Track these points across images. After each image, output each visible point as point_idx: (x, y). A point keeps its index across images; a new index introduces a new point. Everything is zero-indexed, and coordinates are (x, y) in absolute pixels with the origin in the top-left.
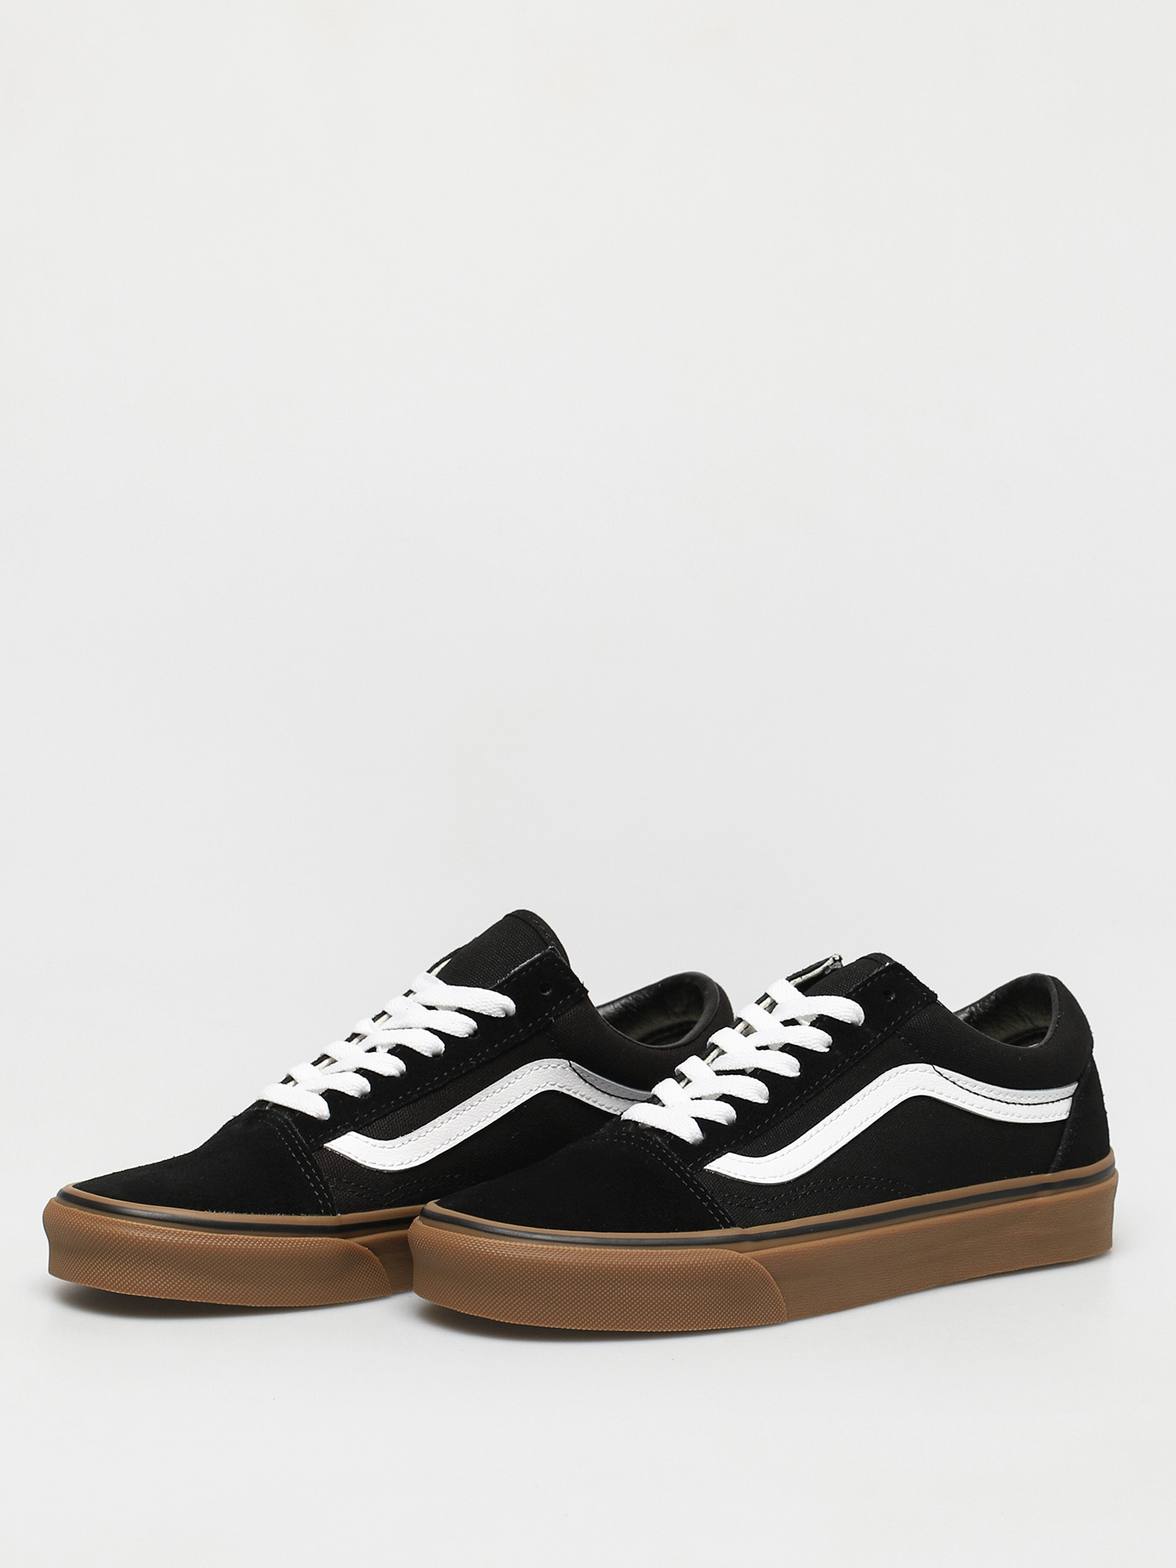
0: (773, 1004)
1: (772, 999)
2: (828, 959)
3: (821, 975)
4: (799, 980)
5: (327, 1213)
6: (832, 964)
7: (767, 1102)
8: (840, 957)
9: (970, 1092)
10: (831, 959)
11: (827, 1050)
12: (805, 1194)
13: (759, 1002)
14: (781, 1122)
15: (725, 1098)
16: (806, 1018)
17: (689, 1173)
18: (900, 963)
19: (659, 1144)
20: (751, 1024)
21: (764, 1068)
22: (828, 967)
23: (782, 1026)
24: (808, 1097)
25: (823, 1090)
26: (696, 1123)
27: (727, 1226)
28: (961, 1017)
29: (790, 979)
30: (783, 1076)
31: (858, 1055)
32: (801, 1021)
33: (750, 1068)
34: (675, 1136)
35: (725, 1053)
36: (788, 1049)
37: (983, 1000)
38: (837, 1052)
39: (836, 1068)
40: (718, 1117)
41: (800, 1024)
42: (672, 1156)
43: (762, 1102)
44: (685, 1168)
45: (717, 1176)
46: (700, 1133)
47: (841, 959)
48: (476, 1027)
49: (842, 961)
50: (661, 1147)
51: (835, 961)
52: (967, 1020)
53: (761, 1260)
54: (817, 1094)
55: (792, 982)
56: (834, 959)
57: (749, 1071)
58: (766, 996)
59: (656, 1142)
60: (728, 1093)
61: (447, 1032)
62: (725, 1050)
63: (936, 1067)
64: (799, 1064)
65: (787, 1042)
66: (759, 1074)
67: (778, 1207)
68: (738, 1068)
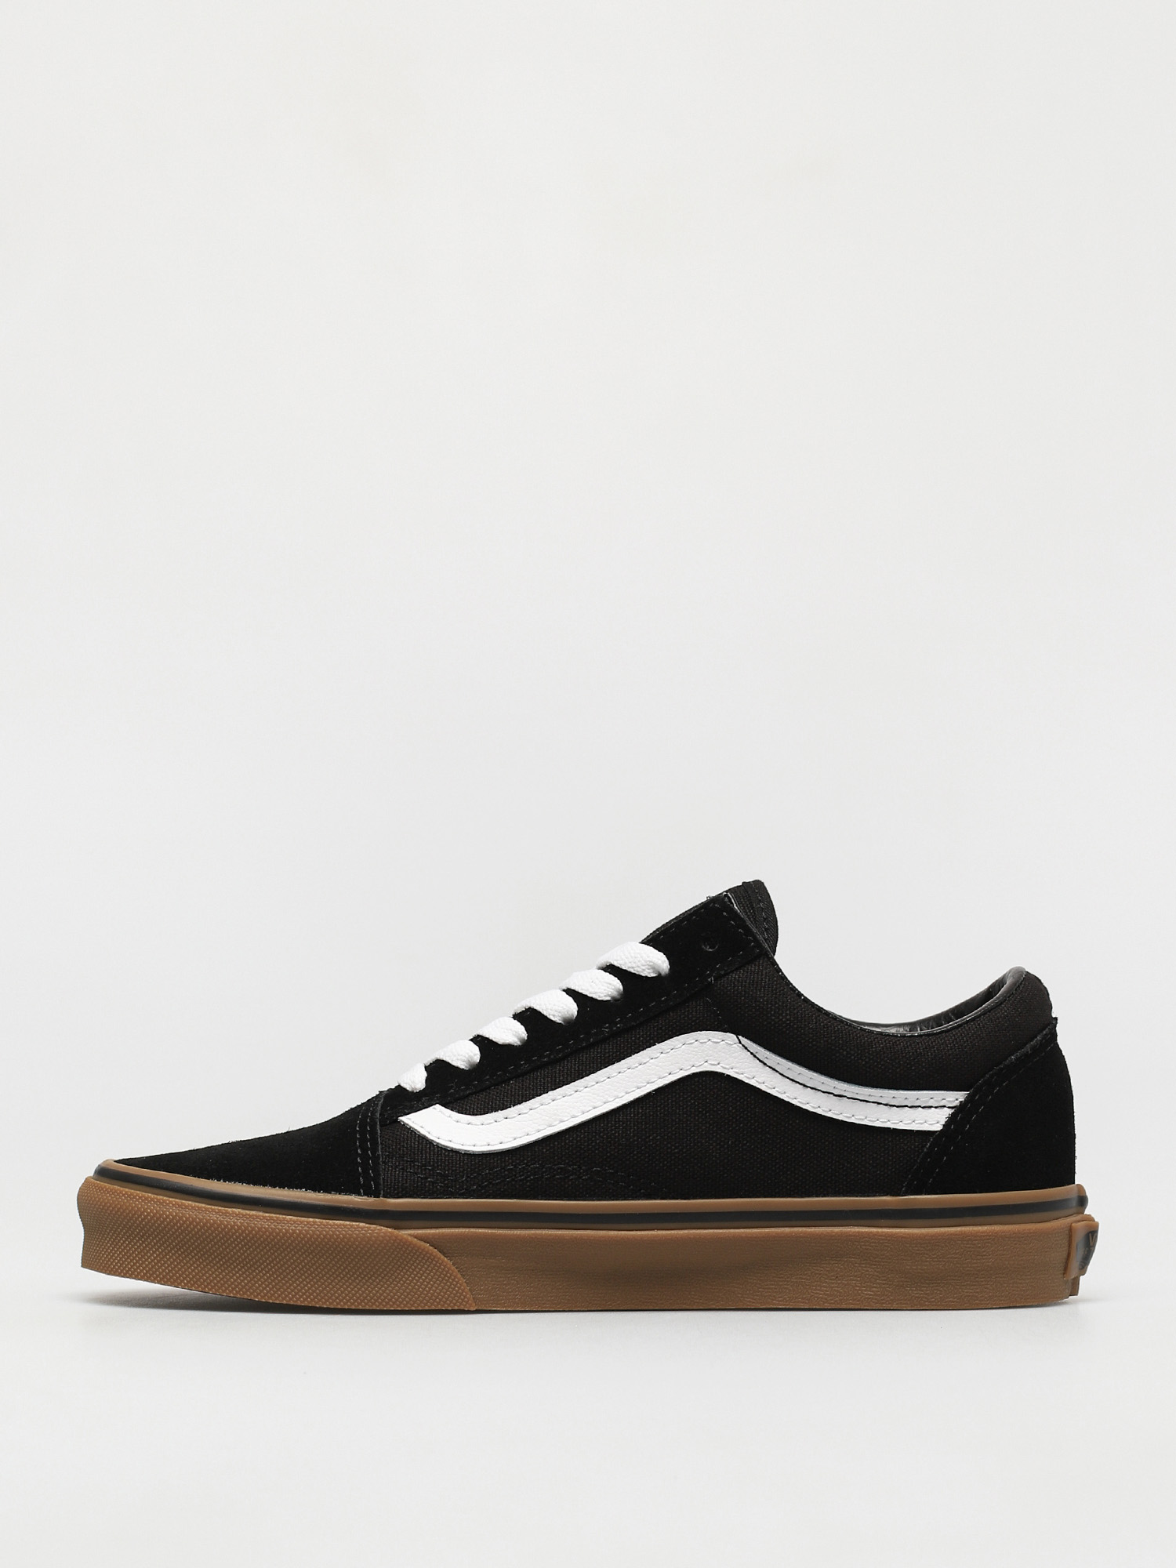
5: (368, 1194)
48: (621, 987)
61: (585, 993)
63: (741, 1038)
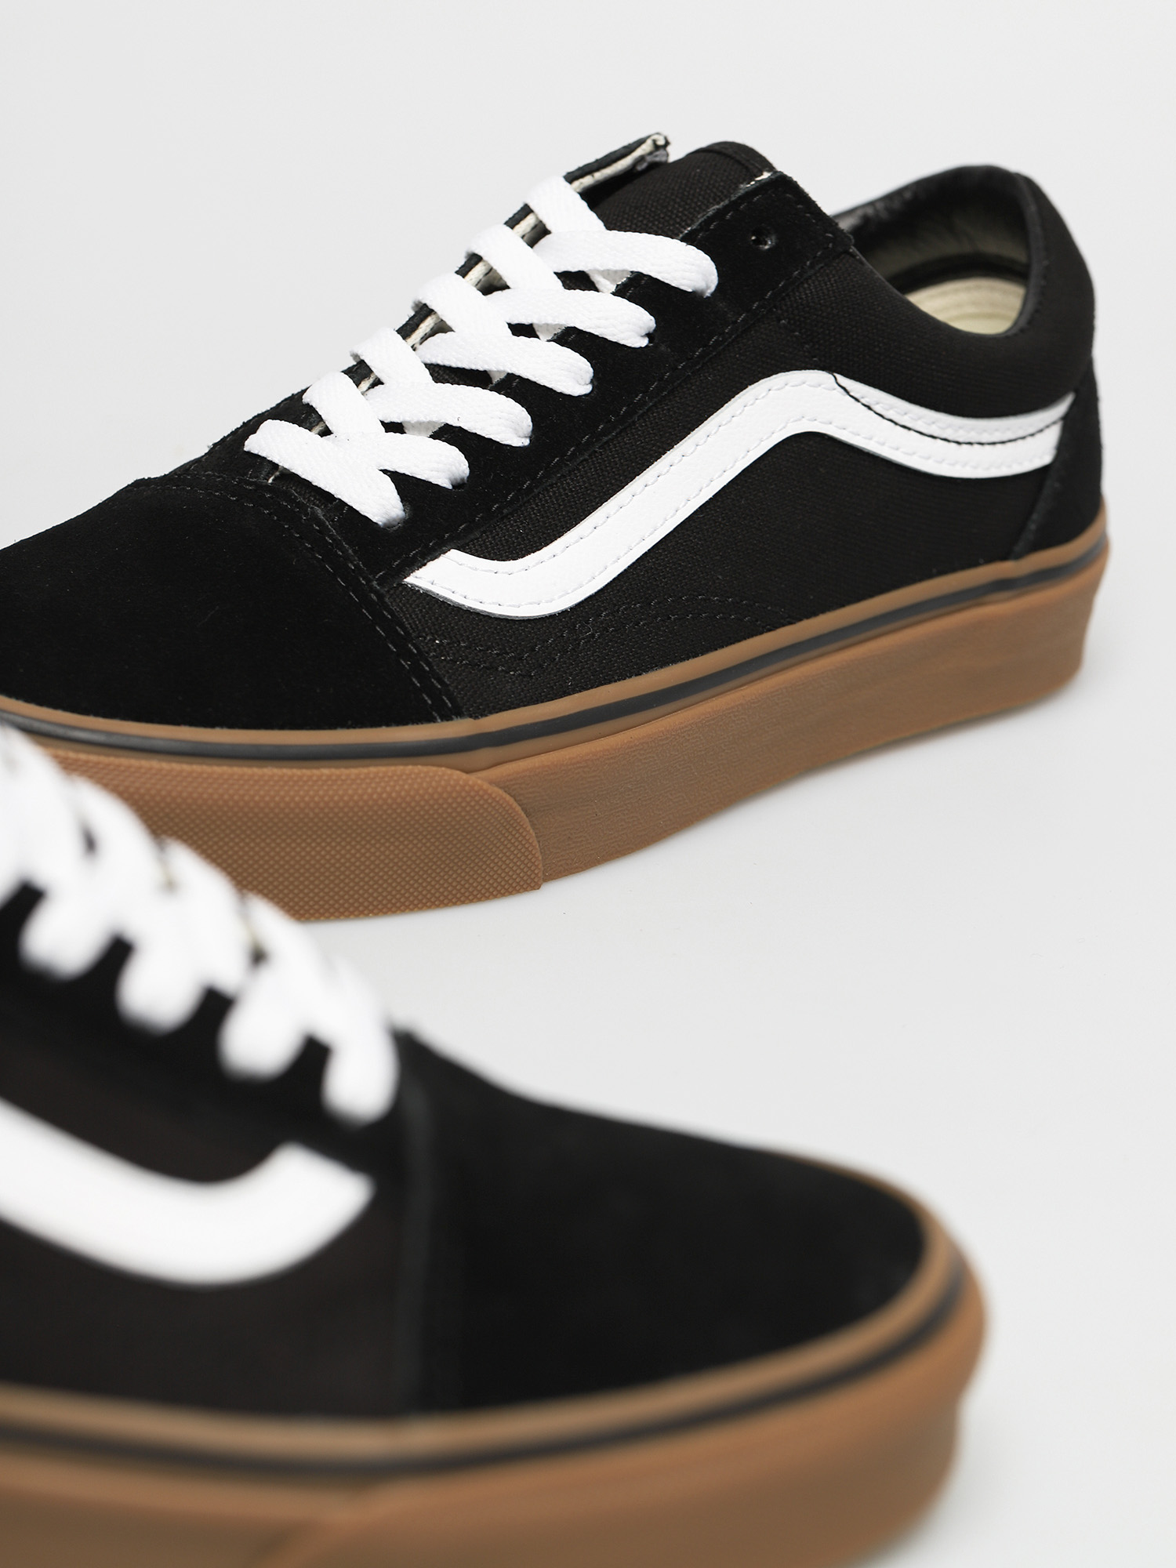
0: (539, 233)
1: (537, 218)
2: (640, 143)
3: (629, 175)
4: (588, 181)
6: (650, 153)
7: (527, 442)
8: (666, 139)
9: (896, 424)
10: (649, 142)
11: (644, 342)
12: (593, 636)
13: (512, 223)
14: (551, 486)
15: (448, 434)
16: (607, 274)
17: (376, 593)
18: (789, 175)
19: (320, 523)
20: (495, 267)
21: (525, 375)
22: (642, 159)
23: (559, 283)
24: (605, 439)
25: (634, 422)
26: (392, 486)
27: (447, 717)
28: (845, 225)
29: (571, 178)
30: (561, 394)
31: (701, 357)
32: (597, 279)
33: (499, 372)
34: (351, 508)
35: (450, 329)
36: (572, 338)
37: (889, 198)
38: (663, 348)
39: (661, 379)
40: (435, 473)
41: (597, 290)
42: (344, 551)
43: (520, 444)
44: (369, 581)
45: (430, 603)
46: (400, 505)
47: (667, 143)
49: (669, 149)
50: (324, 530)
51: (657, 147)
52: (857, 231)
53: (505, 785)
54: (621, 432)
55: (577, 183)
56: (654, 142)
57: (496, 379)
58: (526, 211)
59: (314, 518)
60: (455, 423)
62: (449, 323)
63: (837, 376)
64: (591, 370)
65: (572, 325)
66: (515, 387)
67: (541, 666)
68: (474, 367)
